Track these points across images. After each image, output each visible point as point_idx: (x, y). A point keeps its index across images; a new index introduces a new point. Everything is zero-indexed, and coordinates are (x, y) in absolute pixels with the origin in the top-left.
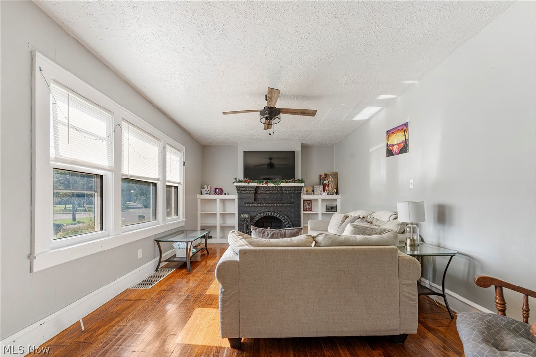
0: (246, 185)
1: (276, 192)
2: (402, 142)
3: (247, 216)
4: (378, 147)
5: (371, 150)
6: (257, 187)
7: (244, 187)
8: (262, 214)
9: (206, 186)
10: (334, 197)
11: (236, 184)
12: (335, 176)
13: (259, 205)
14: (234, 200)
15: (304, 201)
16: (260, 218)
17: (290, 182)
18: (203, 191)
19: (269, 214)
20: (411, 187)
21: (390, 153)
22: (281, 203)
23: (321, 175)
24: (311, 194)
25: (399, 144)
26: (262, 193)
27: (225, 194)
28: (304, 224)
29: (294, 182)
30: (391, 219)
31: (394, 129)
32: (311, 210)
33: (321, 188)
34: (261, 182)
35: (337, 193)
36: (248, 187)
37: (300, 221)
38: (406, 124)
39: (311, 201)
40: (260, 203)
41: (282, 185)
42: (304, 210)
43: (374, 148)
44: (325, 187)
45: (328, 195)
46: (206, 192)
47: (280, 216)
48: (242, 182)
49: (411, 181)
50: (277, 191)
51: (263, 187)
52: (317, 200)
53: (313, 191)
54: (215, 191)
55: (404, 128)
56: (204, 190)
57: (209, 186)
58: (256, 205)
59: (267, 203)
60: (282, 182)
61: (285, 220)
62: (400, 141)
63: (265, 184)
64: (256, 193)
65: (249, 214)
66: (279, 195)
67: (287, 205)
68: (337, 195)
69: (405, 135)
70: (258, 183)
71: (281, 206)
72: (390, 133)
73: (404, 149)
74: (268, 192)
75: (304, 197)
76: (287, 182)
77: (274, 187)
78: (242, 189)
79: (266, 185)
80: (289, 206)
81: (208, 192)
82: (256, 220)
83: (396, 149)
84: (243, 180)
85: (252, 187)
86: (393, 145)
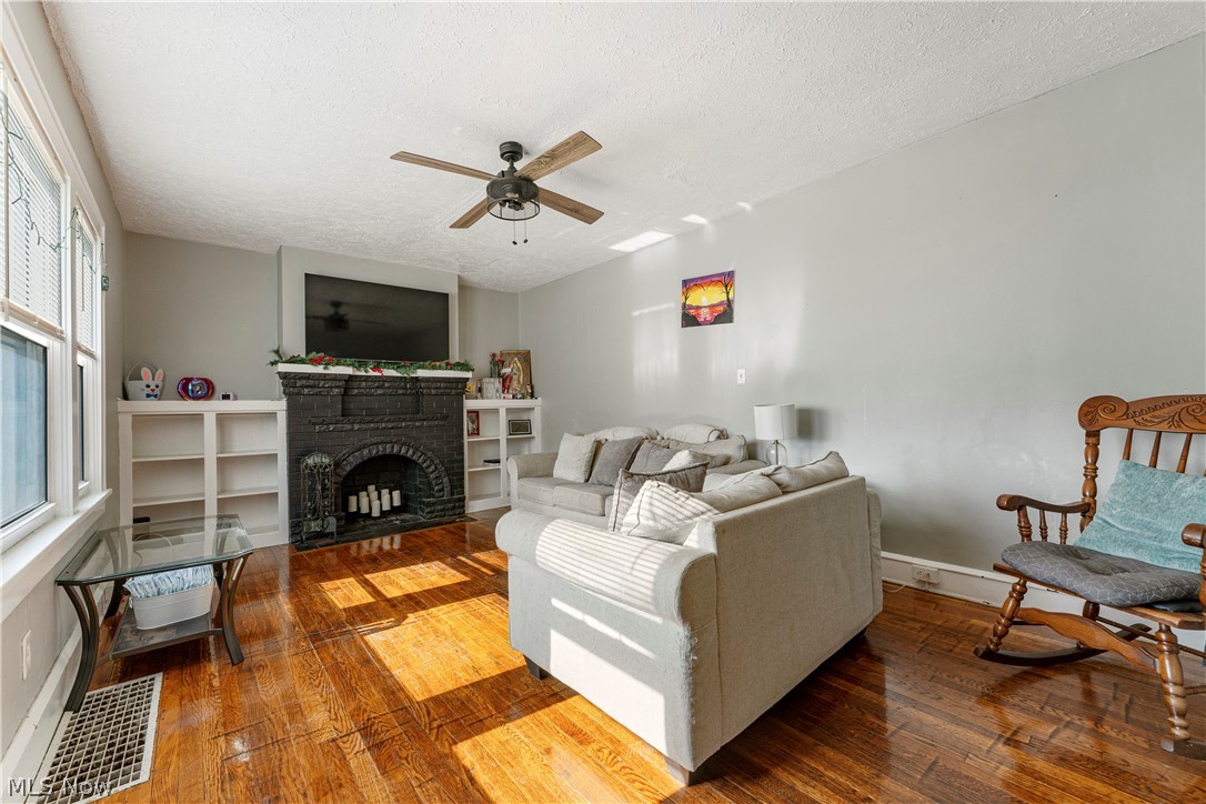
0: (319, 369)
1: (400, 392)
2: (721, 304)
3: (326, 460)
4: (656, 308)
5: (636, 313)
6: (351, 377)
7: (308, 376)
8: (366, 452)
9: (145, 371)
10: (527, 403)
11: (283, 368)
12: (526, 358)
13: (356, 427)
14: (272, 415)
15: (469, 412)
16: (359, 461)
17: (440, 368)
18: (132, 386)
19: (385, 449)
20: (742, 381)
21: (690, 319)
22: (417, 420)
23: (494, 355)
24: (476, 398)
25: (712, 307)
26: (362, 395)
27: (226, 397)
28: (470, 467)
29: (451, 369)
30: (712, 438)
31: (702, 278)
32: (478, 434)
33: (497, 384)
34: (361, 365)
35: (532, 396)
36: (323, 377)
37: (462, 460)
38: (731, 274)
39: (477, 413)
40: (360, 423)
41: (421, 373)
42: (468, 435)
43: (646, 311)
44: (506, 382)
45: (513, 397)
46: (148, 391)
47: (414, 453)
48: (302, 361)
49: (742, 372)
50: (406, 388)
51: (367, 378)
52: (496, 411)
53: (480, 390)
54: (185, 387)
55: (726, 279)
56: (142, 384)
57: (160, 371)
58: (348, 427)
59: (382, 421)
60: (423, 367)
61: (428, 462)
62: (715, 302)
63: (374, 369)
64: (346, 394)
65: (329, 454)
66: (410, 399)
67: (431, 423)
68: (534, 400)
69: (728, 293)
70: (352, 365)
71: (418, 427)
72: (688, 285)
73: (724, 315)
74: (380, 391)
75: (470, 404)
76: (434, 368)
77: (401, 378)
78: (304, 382)
79: (377, 374)
80: (437, 426)
81: (157, 391)
82: (348, 469)
83: (705, 314)
84: (303, 355)
85: (335, 378)
86: (699, 308)
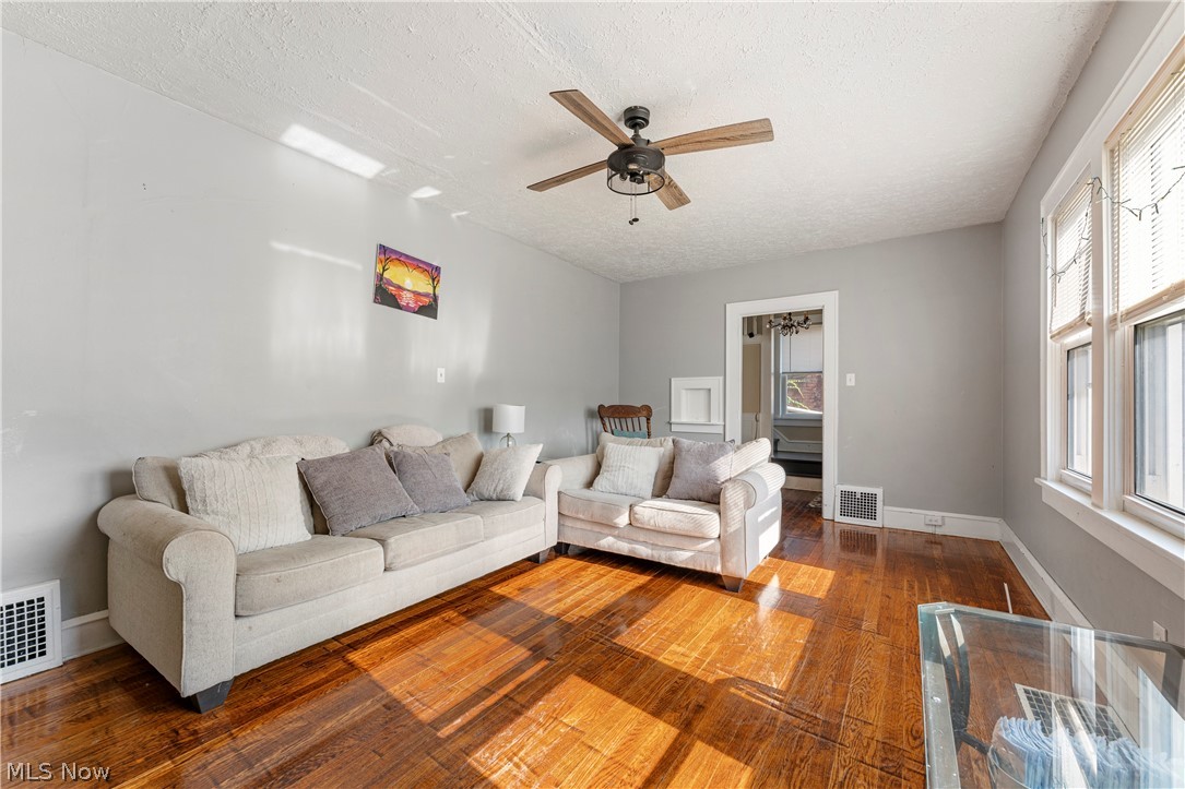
2: (427, 295)
20: (441, 380)
21: (385, 296)
25: (416, 294)
38: (438, 269)
49: (441, 371)
55: (433, 272)
62: (420, 290)
69: (435, 288)
72: (387, 254)
73: (428, 308)
83: (406, 298)
86: (400, 288)
